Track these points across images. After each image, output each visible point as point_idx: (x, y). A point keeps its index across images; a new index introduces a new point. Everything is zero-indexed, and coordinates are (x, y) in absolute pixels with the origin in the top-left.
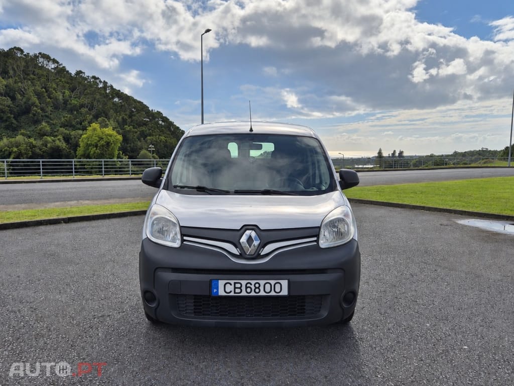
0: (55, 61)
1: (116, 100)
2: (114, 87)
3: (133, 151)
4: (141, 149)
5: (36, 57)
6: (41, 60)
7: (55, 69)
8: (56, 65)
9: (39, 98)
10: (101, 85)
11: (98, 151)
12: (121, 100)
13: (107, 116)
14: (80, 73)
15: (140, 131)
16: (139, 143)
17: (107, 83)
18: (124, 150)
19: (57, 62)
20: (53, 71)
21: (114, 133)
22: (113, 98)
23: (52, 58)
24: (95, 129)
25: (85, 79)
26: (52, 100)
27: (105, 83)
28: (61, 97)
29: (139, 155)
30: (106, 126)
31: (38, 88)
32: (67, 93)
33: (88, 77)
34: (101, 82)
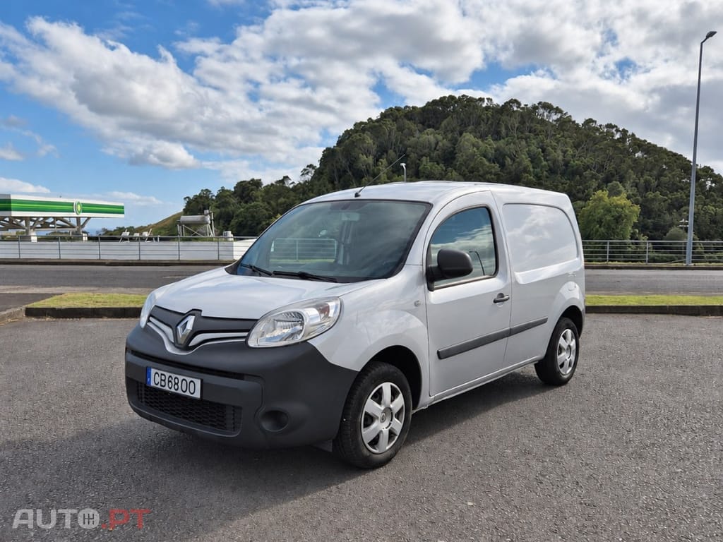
0: (558, 110)
1: (639, 154)
2: (637, 136)
3: (656, 227)
4: (671, 226)
5: (535, 108)
6: (541, 111)
7: (557, 120)
8: (559, 116)
9: (532, 162)
10: (617, 136)
11: (602, 229)
12: (645, 154)
13: (622, 180)
14: (590, 122)
15: (671, 199)
16: (668, 217)
17: (627, 131)
18: (643, 228)
19: (561, 112)
20: (555, 123)
21: (629, 203)
22: (635, 152)
23: (555, 107)
24: (600, 199)
25: (597, 130)
26: (549, 162)
27: (625, 132)
28: (561, 158)
29: (668, 234)
30: (618, 193)
31: (533, 148)
32: (570, 152)
33: (600, 126)
34: (618, 131)
